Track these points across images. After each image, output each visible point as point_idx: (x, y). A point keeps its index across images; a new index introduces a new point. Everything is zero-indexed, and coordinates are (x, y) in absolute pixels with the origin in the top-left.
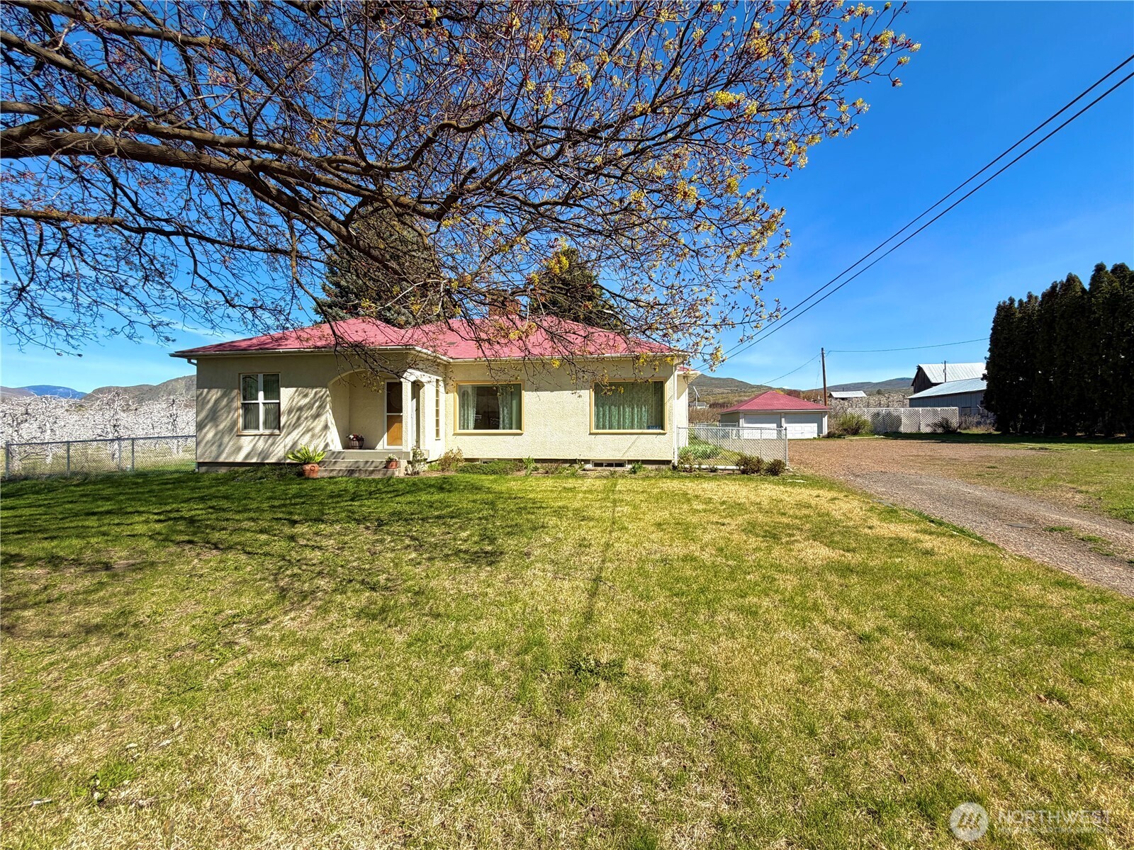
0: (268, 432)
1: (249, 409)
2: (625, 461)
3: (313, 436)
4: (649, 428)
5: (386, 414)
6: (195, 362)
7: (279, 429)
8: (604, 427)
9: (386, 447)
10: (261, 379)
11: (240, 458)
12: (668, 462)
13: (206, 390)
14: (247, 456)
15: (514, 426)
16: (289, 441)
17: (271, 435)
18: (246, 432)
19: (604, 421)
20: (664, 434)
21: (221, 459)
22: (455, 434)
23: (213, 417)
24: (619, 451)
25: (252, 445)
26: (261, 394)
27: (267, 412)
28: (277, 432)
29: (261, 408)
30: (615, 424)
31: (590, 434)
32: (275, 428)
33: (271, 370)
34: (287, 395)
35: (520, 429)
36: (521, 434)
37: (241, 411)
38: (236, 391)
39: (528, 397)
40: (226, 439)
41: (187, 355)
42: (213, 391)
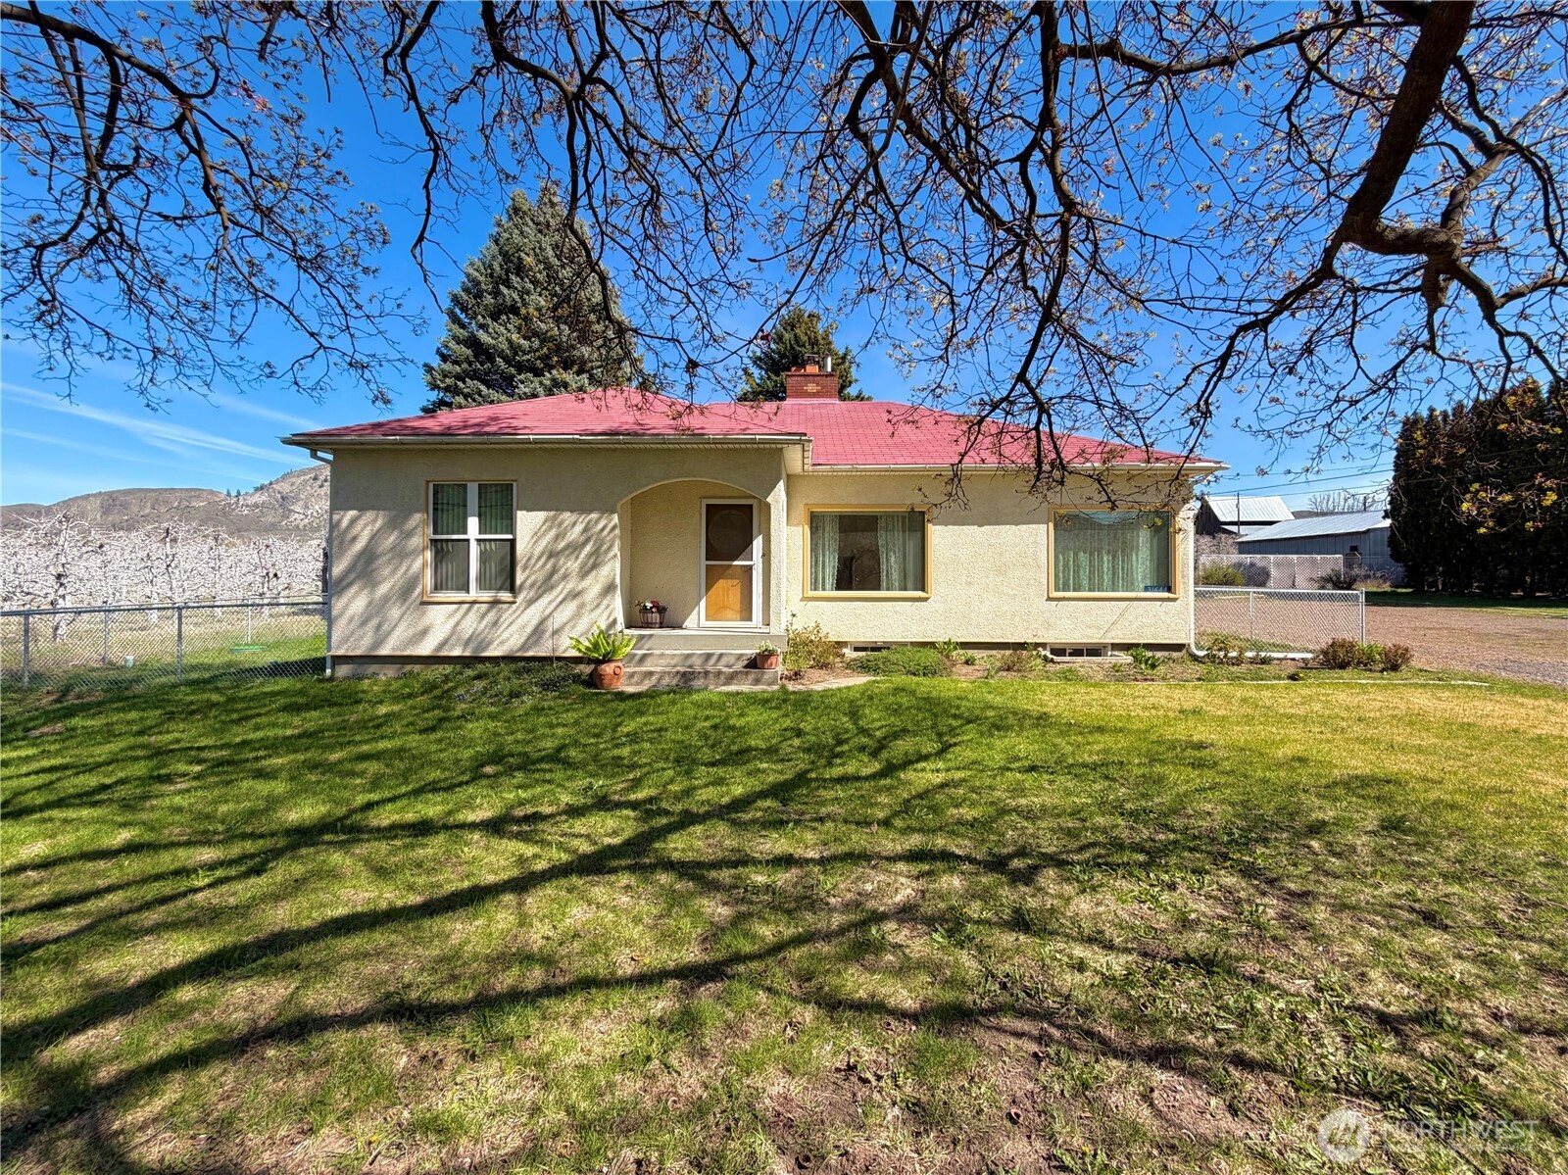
0: (487, 596)
1: (446, 553)
2: (1105, 646)
3: (582, 606)
4: (1146, 589)
5: (704, 563)
6: (330, 457)
7: (512, 589)
8: (1066, 588)
9: (704, 622)
10: (473, 492)
11: (425, 649)
12: (1179, 647)
13: (352, 513)
14: (442, 645)
15: (910, 584)
16: (532, 616)
17: (495, 602)
18: (441, 596)
19: (1067, 580)
20: (1175, 600)
21: (385, 651)
22: (804, 599)
23: (365, 568)
24: (1098, 628)
25: (452, 622)
26: (473, 523)
27: (484, 558)
28: (506, 596)
29: (474, 551)
30: (1085, 582)
31: (1049, 599)
32: (500, 589)
33: (494, 475)
34: (528, 523)
35: (923, 589)
36: (925, 599)
37: (429, 555)
38: (417, 517)
39: (938, 536)
40: (395, 612)
41: (311, 443)
42: (369, 515)
